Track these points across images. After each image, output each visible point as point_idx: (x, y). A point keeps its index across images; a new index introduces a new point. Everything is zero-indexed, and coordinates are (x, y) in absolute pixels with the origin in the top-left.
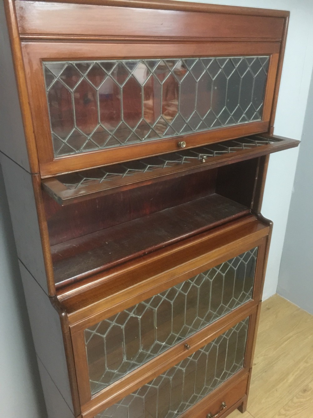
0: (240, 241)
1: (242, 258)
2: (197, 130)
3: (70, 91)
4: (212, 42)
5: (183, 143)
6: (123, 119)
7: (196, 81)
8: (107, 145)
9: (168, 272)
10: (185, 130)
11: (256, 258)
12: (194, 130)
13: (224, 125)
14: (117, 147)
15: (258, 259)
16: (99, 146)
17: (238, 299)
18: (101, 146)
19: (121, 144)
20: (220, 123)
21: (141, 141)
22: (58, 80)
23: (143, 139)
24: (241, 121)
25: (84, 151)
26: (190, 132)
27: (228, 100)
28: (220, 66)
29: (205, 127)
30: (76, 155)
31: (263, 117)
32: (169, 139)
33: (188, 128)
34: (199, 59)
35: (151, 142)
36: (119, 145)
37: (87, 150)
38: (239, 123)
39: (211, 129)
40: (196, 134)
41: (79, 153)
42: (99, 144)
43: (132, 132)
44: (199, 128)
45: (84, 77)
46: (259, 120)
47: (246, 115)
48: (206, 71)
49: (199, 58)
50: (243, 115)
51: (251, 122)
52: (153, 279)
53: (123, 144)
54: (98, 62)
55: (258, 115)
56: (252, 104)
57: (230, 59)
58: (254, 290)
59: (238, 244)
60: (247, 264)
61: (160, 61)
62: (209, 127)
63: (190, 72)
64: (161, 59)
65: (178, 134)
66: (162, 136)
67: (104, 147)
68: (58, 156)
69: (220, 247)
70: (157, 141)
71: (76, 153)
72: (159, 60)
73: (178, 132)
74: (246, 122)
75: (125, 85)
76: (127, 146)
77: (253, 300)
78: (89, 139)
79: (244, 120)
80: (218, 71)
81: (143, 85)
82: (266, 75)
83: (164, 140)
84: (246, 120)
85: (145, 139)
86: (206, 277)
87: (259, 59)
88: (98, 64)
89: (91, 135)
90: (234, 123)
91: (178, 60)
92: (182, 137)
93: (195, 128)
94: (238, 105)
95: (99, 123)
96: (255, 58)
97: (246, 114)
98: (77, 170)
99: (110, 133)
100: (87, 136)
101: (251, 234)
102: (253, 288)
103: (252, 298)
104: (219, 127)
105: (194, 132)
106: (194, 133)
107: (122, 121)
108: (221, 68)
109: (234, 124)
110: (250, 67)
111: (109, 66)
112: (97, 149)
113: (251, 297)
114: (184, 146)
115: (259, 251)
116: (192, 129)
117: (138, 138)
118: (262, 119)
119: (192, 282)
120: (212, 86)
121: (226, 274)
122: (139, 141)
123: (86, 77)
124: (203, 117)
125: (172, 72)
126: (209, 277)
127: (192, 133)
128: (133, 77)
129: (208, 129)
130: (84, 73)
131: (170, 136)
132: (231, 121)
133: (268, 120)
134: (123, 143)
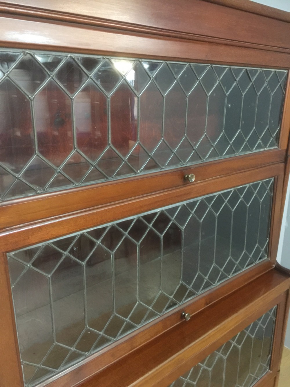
0: (260, 301)
1: (260, 321)
2: (207, 159)
3: (27, 97)
4: (227, 45)
5: (191, 176)
6: (110, 142)
7: (206, 94)
8: (87, 180)
9: (172, 360)
10: (192, 160)
11: (275, 318)
12: (204, 159)
13: (238, 154)
14: (102, 183)
15: (277, 320)
16: (74, 182)
17: (255, 374)
18: (77, 182)
19: (107, 178)
20: (234, 150)
21: (136, 173)
22: (7, 78)
23: (139, 171)
24: (256, 149)
25: (51, 190)
26: (199, 162)
27: (243, 122)
28: (235, 77)
29: (217, 155)
30: (36, 197)
31: (280, 144)
32: (173, 171)
33: (197, 157)
34: (211, 66)
35: (149, 175)
36: (105, 180)
37: (56, 189)
38: (254, 151)
39: (223, 158)
40: (206, 164)
41: (41, 194)
42: (74, 179)
43: (124, 161)
44: (209, 157)
45: (52, 78)
46: (276, 147)
47: (263, 142)
48: (219, 83)
49: (211, 64)
50: (259, 141)
51: (267, 149)
52: (152, 373)
53: (109, 178)
54: (73, 55)
55: (274, 141)
56: (268, 128)
57: (246, 69)
58: (272, 359)
59: (258, 305)
60: (265, 328)
61: (162, 63)
62: (221, 155)
63: (199, 82)
64: (164, 62)
65: (185, 164)
66: (164, 167)
67: (82, 183)
68: (5, 200)
69: (237, 313)
70: (158, 174)
71: (39, 193)
72: (162, 61)
73: (184, 162)
74: (262, 150)
75: (114, 94)
76: (116, 182)
77: (271, 372)
78: (59, 172)
79: (259, 147)
80: (232, 84)
81: (139, 95)
82: (283, 93)
83: (166, 172)
84: (262, 148)
85: (141, 172)
86: (220, 354)
87: (277, 73)
88: (73, 59)
89: (62, 167)
90: (249, 150)
91: (186, 65)
92: (189, 168)
93: (204, 156)
94: (254, 128)
95: (75, 148)
96: (273, 71)
97: (262, 140)
98: (38, 220)
99: (91, 162)
100: (55, 168)
101: (271, 290)
102: (271, 357)
103: (270, 369)
104: (233, 155)
105: (204, 161)
106: (203, 163)
107: (109, 145)
108: (236, 81)
109: (249, 152)
110: (267, 82)
111: (90, 64)
112: (71, 186)
113: (268, 368)
114: (193, 180)
115: (278, 310)
116: (202, 158)
117: (132, 171)
118: (279, 147)
119: (202, 365)
120: (226, 102)
121: (242, 346)
122: (133, 174)
123: (54, 78)
124: (214, 142)
125: (177, 81)
126: (223, 353)
127: (202, 162)
128: (125, 83)
129: (220, 158)
130: (52, 71)
131: (174, 167)
132: (246, 149)
133: (285, 147)
134: (110, 176)
